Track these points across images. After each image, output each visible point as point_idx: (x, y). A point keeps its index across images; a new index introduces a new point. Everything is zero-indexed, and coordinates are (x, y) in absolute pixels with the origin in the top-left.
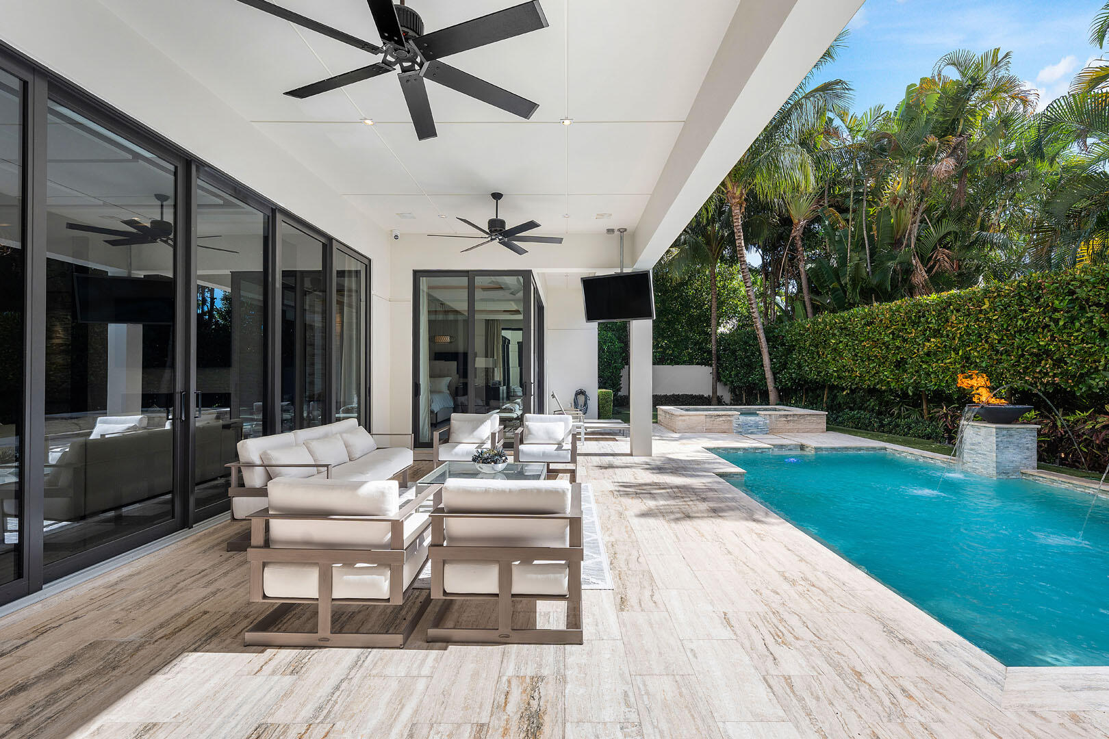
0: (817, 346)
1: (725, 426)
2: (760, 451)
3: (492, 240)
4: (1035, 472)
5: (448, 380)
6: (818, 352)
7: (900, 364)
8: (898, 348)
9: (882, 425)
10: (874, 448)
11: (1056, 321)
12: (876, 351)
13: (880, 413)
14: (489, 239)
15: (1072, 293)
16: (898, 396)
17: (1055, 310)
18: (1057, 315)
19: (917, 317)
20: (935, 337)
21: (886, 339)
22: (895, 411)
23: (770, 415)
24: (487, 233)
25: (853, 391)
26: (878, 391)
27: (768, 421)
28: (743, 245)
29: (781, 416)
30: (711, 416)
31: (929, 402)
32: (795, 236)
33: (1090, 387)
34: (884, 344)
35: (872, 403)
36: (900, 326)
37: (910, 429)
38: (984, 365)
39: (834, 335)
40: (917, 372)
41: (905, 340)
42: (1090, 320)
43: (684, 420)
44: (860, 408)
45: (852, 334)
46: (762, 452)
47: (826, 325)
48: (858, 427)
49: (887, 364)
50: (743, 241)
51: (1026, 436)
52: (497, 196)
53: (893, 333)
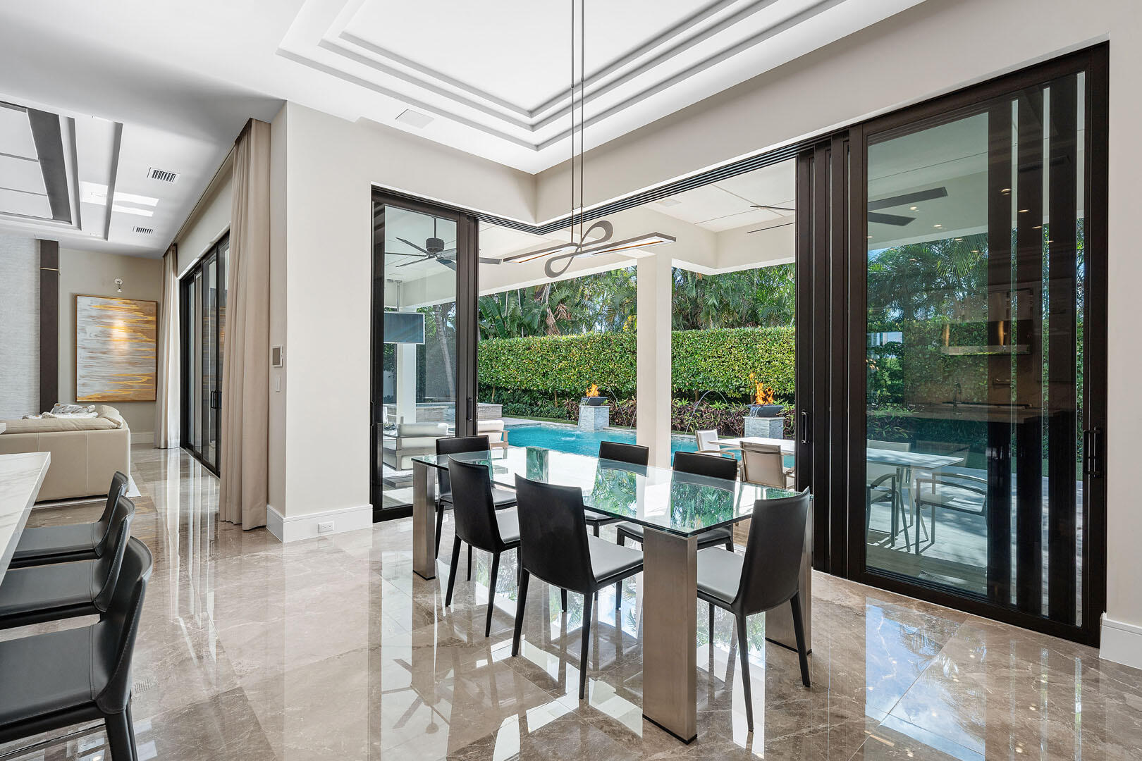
0: (491, 360)
3: (429, 258)
4: (608, 428)
6: (491, 365)
7: (546, 374)
8: (545, 365)
9: (533, 412)
10: (535, 424)
11: (616, 357)
12: (531, 366)
13: (530, 405)
14: (427, 257)
15: (622, 345)
16: (541, 394)
17: (615, 352)
18: (616, 354)
19: (555, 348)
20: (564, 360)
21: (538, 359)
22: (540, 403)
24: (425, 252)
25: (514, 391)
26: (530, 390)
31: (558, 396)
33: (627, 388)
34: (536, 362)
35: (526, 398)
36: (546, 352)
37: (549, 413)
38: (587, 376)
39: (504, 354)
40: (554, 379)
41: (548, 361)
42: (628, 358)
44: (518, 402)
45: (516, 354)
47: (498, 347)
48: (518, 413)
49: (538, 374)
51: (605, 411)
53: (542, 356)
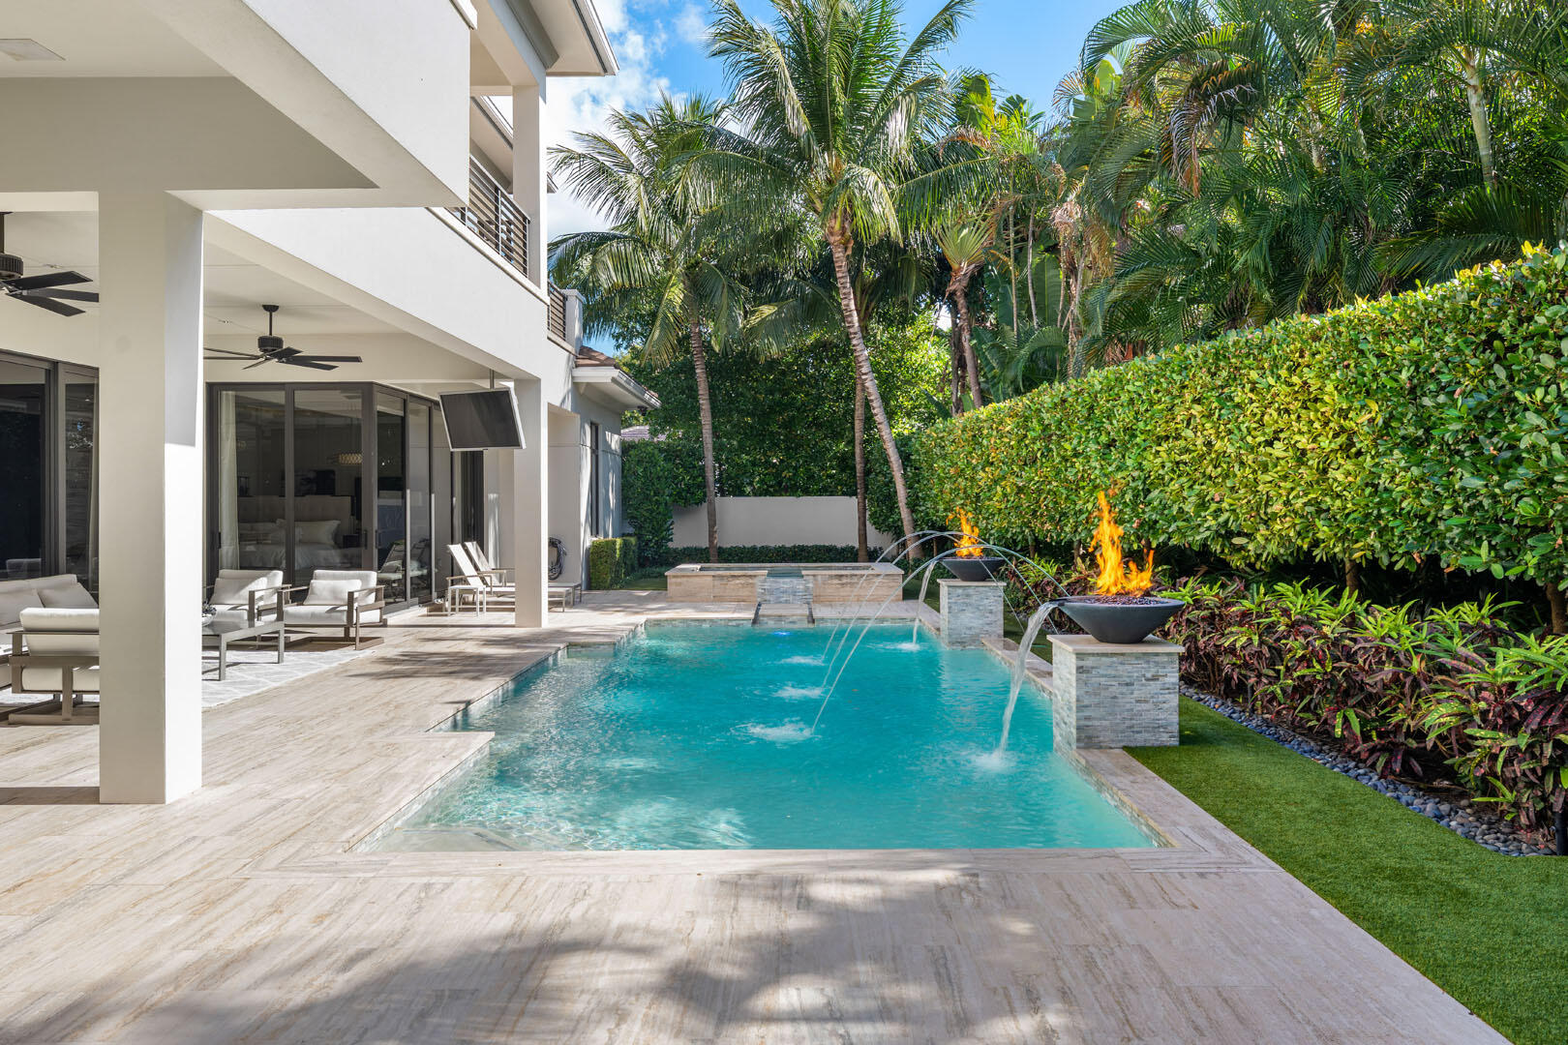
1: (744, 593)
2: (734, 623)
5: (333, 524)
23: (814, 576)
27: (811, 585)
28: (853, 307)
29: (831, 577)
30: (722, 577)
32: (955, 291)
43: (680, 584)
46: (738, 626)
50: (853, 302)
51: (988, 597)
52: (271, 309)
